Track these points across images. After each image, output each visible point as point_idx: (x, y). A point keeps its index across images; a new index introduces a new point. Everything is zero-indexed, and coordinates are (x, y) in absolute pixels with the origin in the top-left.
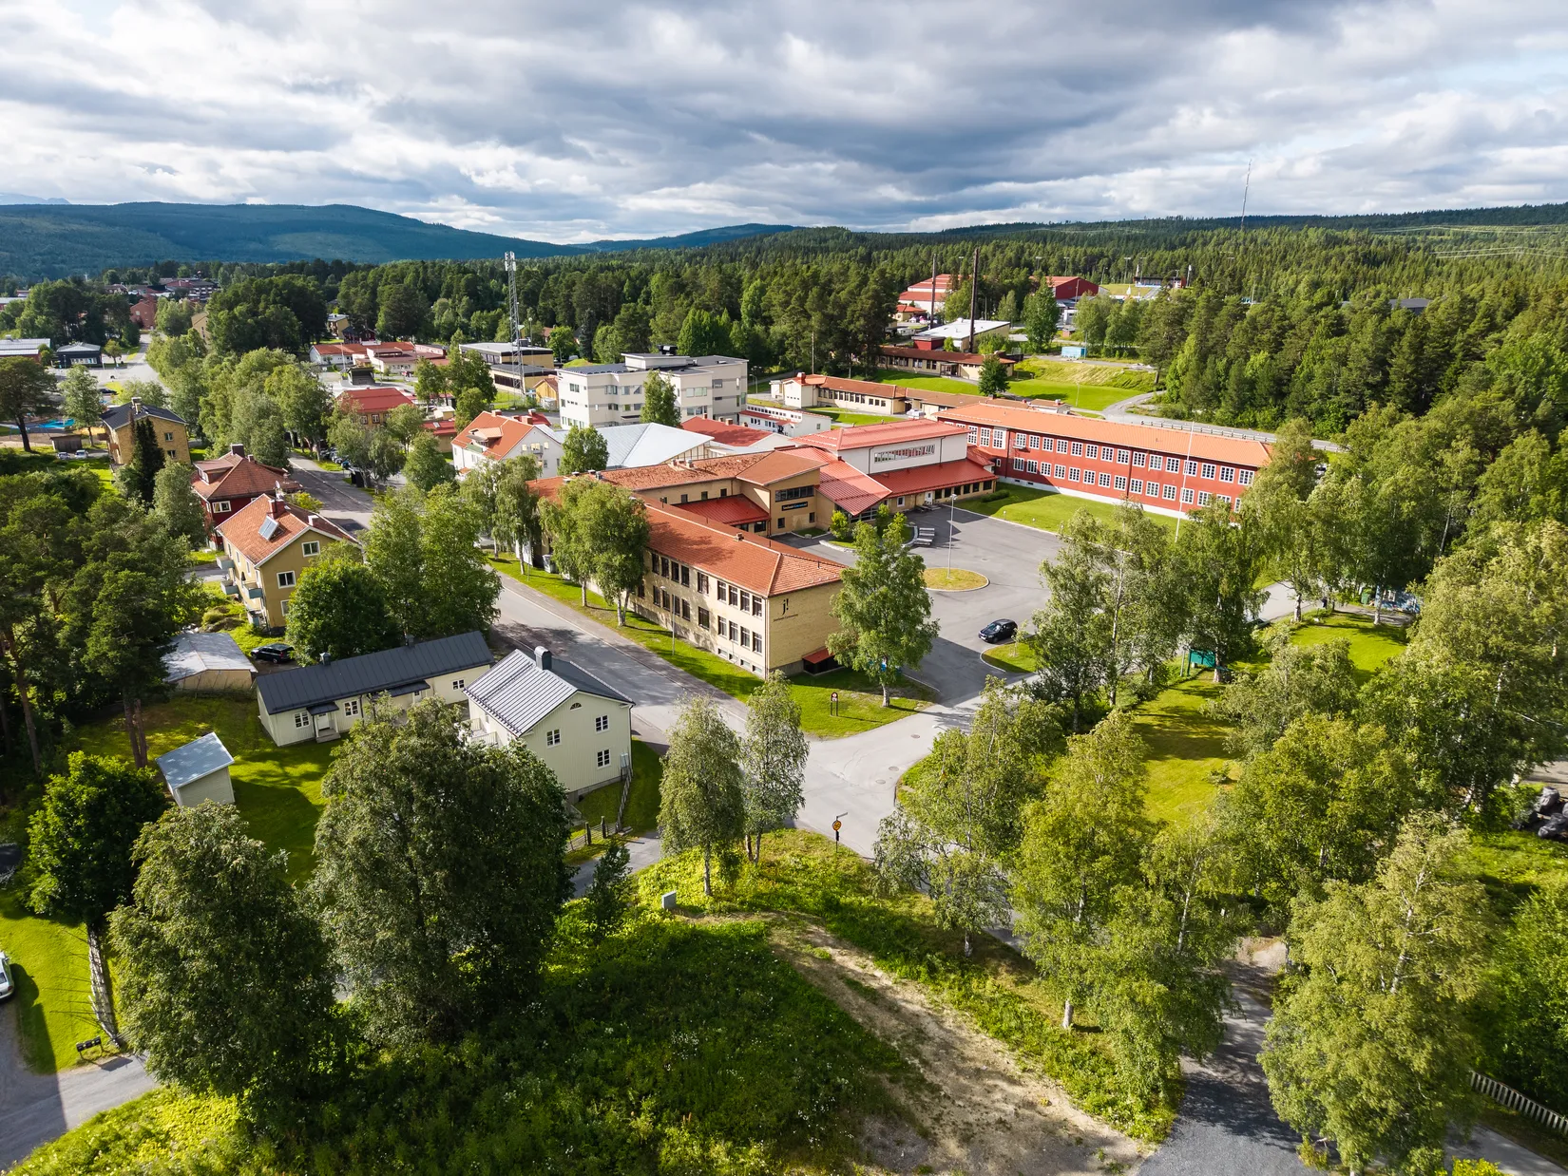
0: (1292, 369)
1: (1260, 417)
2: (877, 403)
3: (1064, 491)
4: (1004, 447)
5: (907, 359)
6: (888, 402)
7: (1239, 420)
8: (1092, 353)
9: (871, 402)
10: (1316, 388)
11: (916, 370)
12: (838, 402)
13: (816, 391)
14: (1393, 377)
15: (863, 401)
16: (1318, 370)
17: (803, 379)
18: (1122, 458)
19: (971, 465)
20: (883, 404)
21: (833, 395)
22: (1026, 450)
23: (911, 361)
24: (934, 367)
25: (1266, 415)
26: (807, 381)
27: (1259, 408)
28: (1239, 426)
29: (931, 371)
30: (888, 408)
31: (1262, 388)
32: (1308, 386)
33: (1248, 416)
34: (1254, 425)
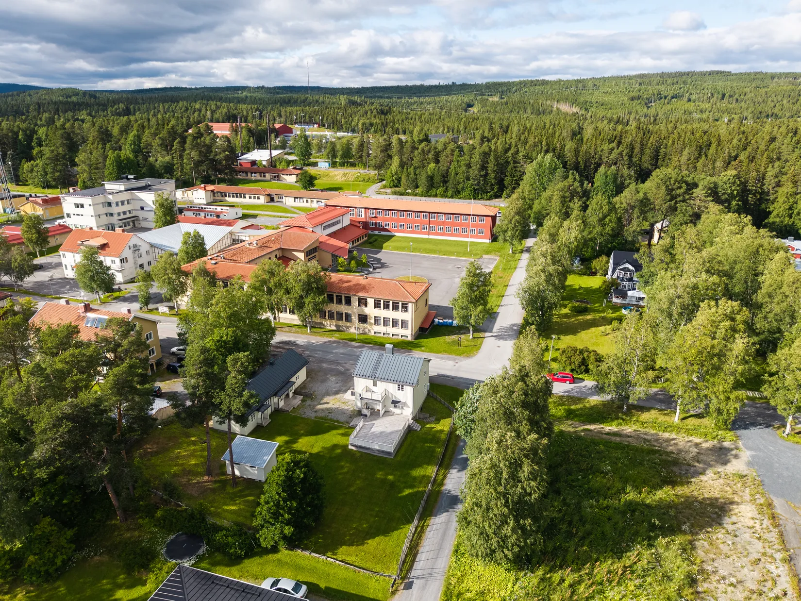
0: (448, 171)
1: (438, 192)
2: (254, 198)
3: (397, 234)
4: (363, 216)
5: (247, 173)
6: (262, 197)
7: (429, 194)
8: (333, 165)
9: (250, 198)
10: (461, 178)
11: (253, 178)
12: (227, 198)
13: (212, 194)
14: (489, 172)
15: (245, 197)
16: (460, 170)
17: (205, 187)
18: (425, 217)
19: (353, 227)
20: (259, 198)
21: (224, 195)
22: (375, 217)
23: (249, 174)
24: (265, 176)
25: (440, 190)
26: (207, 188)
27: (437, 188)
28: (430, 196)
29: (263, 178)
30: (263, 200)
31: (437, 179)
32: (457, 178)
33: (433, 191)
34: (436, 196)
